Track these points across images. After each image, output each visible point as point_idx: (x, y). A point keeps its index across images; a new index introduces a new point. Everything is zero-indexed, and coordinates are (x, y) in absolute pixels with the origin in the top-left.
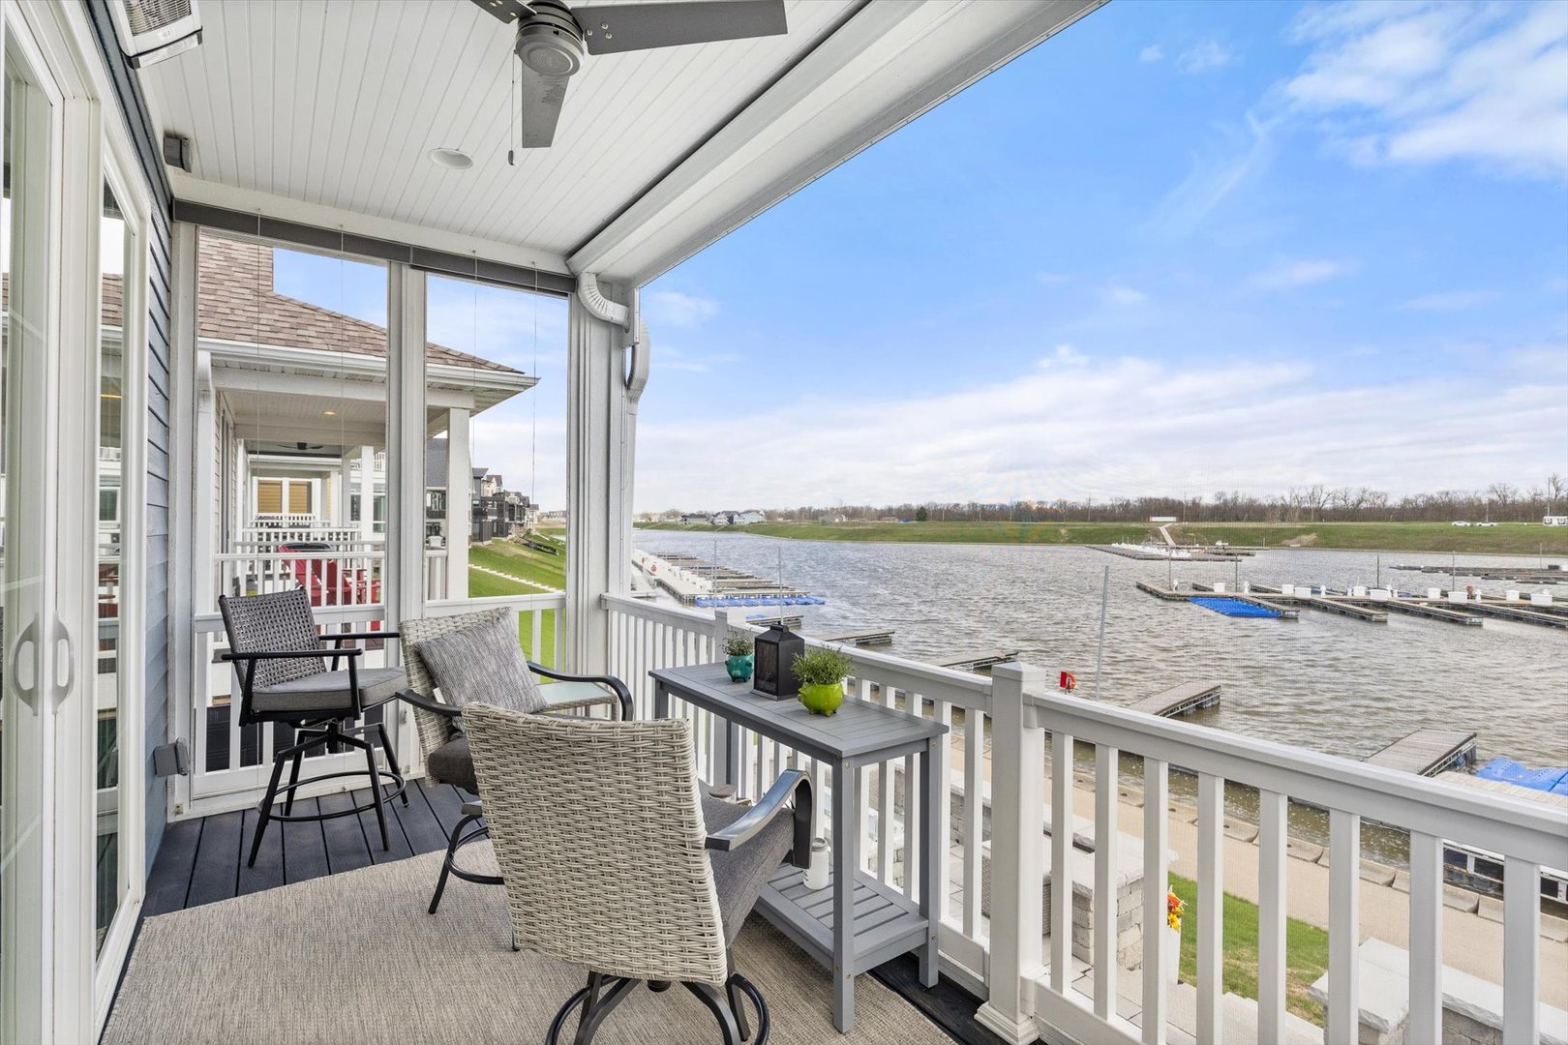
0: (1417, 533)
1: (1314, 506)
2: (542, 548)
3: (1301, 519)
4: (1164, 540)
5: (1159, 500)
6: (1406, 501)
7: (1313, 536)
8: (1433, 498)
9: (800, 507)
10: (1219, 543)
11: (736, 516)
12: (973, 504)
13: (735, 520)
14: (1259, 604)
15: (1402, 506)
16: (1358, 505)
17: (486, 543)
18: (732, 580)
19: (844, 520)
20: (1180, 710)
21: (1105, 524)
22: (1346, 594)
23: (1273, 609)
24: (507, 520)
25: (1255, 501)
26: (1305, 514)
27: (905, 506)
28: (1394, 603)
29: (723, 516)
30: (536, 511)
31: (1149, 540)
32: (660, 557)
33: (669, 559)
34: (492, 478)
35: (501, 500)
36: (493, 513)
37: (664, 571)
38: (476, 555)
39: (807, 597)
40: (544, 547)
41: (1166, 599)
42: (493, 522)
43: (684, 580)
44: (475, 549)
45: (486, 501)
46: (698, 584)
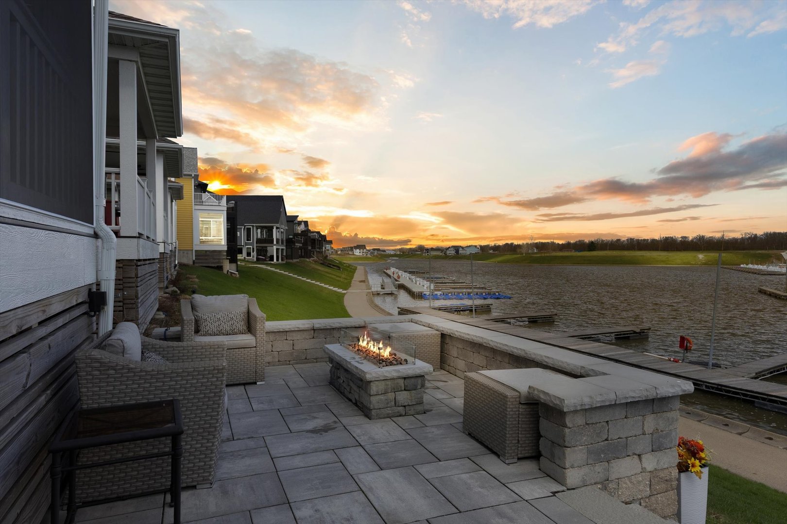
2: (331, 266)
11: (461, 249)
12: (632, 238)
13: (460, 252)
17: (295, 260)
18: (450, 284)
19: (535, 251)
24: (310, 248)
27: (579, 241)
29: (452, 249)
30: (332, 246)
31: (773, 262)
32: (405, 272)
33: (410, 273)
34: (302, 222)
35: (307, 235)
36: (299, 242)
37: (405, 278)
38: (287, 266)
39: (499, 294)
40: (333, 265)
41: (783, 299)
42: (300, 248)
43: (418, 284)
44: (287, 263)
45: (296, 235)
46: (425, 286)
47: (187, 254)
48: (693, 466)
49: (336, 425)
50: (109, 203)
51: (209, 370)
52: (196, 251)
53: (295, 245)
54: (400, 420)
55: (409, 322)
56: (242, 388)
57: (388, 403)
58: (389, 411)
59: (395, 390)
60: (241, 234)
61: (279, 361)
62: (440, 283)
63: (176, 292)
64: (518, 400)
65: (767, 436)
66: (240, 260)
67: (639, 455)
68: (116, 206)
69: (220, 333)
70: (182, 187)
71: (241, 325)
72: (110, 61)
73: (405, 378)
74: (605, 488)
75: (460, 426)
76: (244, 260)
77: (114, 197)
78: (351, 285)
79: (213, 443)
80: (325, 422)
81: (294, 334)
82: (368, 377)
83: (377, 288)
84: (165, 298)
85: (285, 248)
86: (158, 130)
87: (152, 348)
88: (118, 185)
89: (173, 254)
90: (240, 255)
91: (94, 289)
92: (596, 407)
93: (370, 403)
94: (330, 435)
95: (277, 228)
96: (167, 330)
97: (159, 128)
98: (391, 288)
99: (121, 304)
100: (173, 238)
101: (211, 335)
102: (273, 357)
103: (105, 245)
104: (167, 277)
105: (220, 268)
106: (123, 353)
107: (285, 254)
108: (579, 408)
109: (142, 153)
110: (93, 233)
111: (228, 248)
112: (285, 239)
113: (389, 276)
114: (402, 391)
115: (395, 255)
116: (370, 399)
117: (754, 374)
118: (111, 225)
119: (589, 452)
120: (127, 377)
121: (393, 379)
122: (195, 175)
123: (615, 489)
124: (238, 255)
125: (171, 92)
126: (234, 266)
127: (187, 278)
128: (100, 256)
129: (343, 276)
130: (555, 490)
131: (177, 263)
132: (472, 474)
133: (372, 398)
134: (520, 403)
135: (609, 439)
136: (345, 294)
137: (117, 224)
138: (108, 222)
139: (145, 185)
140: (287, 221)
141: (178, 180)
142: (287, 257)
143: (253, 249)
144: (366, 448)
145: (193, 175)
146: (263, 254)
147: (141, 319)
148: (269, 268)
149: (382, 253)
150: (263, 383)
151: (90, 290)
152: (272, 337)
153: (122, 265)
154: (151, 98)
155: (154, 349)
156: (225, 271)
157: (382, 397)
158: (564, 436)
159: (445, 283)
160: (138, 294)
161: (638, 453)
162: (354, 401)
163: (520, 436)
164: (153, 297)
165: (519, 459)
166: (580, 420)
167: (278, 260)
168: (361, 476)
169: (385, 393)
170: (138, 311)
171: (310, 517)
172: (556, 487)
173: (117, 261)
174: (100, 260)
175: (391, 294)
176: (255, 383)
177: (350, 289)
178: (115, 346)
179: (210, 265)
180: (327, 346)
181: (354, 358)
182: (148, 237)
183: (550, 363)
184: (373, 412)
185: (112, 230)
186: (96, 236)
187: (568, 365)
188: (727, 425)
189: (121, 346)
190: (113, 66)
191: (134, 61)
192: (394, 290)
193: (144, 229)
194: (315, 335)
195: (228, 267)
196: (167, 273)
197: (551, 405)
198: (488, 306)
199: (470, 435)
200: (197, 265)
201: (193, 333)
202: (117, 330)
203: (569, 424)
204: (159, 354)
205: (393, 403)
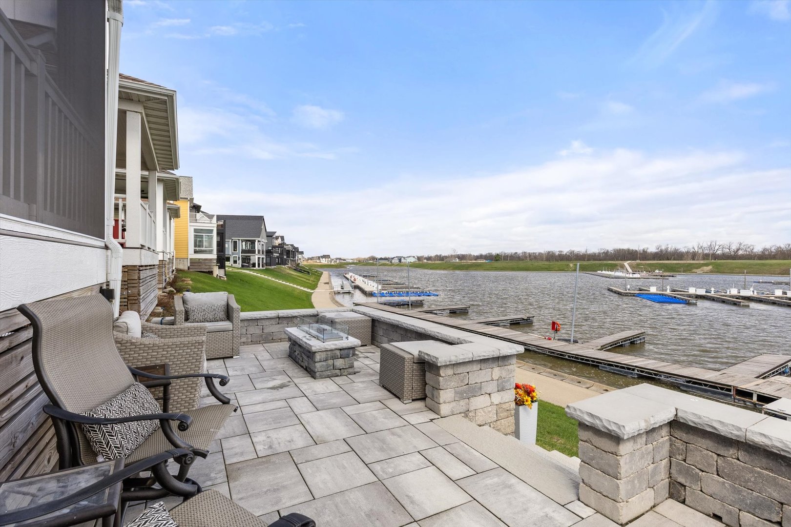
0: (771, 265)
1: (711, 252)
2: (302, 272)
3: (704, 259)
4: (627, 270)
5: (625, 250)
6: (765, 250)
7: (710, 267)
8: (780, 248)
9: (435, 255)
10: (657, 271)
11: (403, 259)
12: (524, 252)
13: (402, 261)
14: (675, 297)
15: (762, 252)
16: (737, 251)
17: (273, 267)
18: (393, 285)
19: (457, 260)
20: (621, 344)
21: (595, 262)
22: (726, 293)
23: (683, 299)
24: (285, 257)
25: (678, 250)
26: (706, 256)
27: (489, 253)
28: (754, 297)
29: (396, 259)
30: (303, 255)
31: (618, 270)
32: (360, 276)
33: (364, 276)
34: (279, 237)
35: (283, 247)
36: (277, 252)
37: (360, 281)
38: (267, 271)
39: (430, 293)
40: (304, 271)
41: (623, 295)
42: (278, 257)
43: (369, 285)
44: (266, 269)
45: (274, 247)
46: (375, 287)
47: (183, 261)
48: (527, 401)
49: (289, 384)
50: (117, 221)
51: (192, 344)
52: (190, 259)
53: (273, 255)
54: (336, 379)
55: (350, 311)
56: (222, 360)
57: (328, 367)
58: (329, 373)
59: (334, 358)
60: (229, 246)
61: (251, 341)
62: (386, 284)
63: (173, 291)
64: (412, 360)
65: (605, 389)
66: (228, 266)
67: (489, 394)
68: (122, 223)
69: (205, 321)
70: (179, 208)
71: (222, 315)
72: (120, 111)
73: (341, 350)
74: (466, 416)
75: (378, 382)
76: (231, 267)
77: (121, 216)
78: (318, 286)
79: (195, 395)
80: (282, 382)
81: (263, 321)
82: (314, 349)
83: (338, 288)
84: (163, 296)
85: (265, 257)
86: (158, 164)
87: (150, 330)
88: (124, 206)
89: (171, 261)
90: (228, 263)
91: (105, 287)
92: (460, 363)
93: (315, 367)
94: (285, 390)
95: (259, 241)
96: (163, 319)
97: (159, 162)
98: (348, 288)
99: (126, 300)
100: (171, 249)
101: (197, 322)
102: (247, 338)
103: (114, 255)
104: (165, 280)
105: (211, 273)
106: (127, 332)
107: (265, 262)
108: (448, 363)
109: (144, 181)
110: (104, 246)
111: (217, 257)
112: (265, 250)
113: (348, 279)
114: (338, 358)
115: (353, 263)
116: (315, 364)
117: (600, 347)
118: (118, 238)
119: (456, 392)
120: (130, 349)
121: (332, 350)
122: (190, 199)
123: (473, 416)
124: (226, 263)
125: (170, 136)
126: (222, 271)
127: (182, 280)
128: (109, 262)
129: (312, 279)
130: (433, 418)
131: (174, 269)
132: (380, 411)
133: (316, 364)
134: (414, 363)
135: (469, 384)
136: (312, 293)
137: (123, 238)
138: (116, 236)
139: (147, 207)
140: (267, 236)
141: (175, 203)
142: (267, 264)
143: (239, 258)
144: (308, 397)
145: (189, 199)
146: (247, 261)
147: (143, 312)
148: (251, 273)
149: (343, 261)
150: (238, 357)
151: (101, 287)
152: (246, 324)
153: (127, 270)
154: (153, 140)
155: (152, 330)
156: (215, 275)
157: (324, 363)
158: (439, 383)
159: (390, 284)
160: (140, 292)
161: (488, 393)
162: (305, 367)
163: (414, 384)
164: (153, 295)
165: (413, 400)
166: (450, 372)
167: (259, 266)
168: (302, 415)
169: (326, 360)
170: (140, 306)
171: (263, 441)
172: (434, 416)
173: (123, 267)
174: (109, 266)
175: (349, 293)
176: (232, 357)
177: (317, 289)
178: (121, 327)
179: (202, 270)
180: (287, 329)
181: (305, 337)
182: (149, 248)
183: (440, 336)
184: (317, 374)
185: (119, 243)
186: (106, 248)
187: (450, 337)
188: (579, 382)
189: (125, 327)
190: (122, 115)
191: (139, 112)
192: (351, 289)
193: (146, 242)
194: (280, 322)
195: (217, 272)
196: (166, 276)
197: (431, 362)
198: (421, 301)
199: (383, 386)
200: (191, 270)
201: (183, 320)
202: (122, 316)
203: (442, 374)
204: (155, 334)
205: (332, 367)
